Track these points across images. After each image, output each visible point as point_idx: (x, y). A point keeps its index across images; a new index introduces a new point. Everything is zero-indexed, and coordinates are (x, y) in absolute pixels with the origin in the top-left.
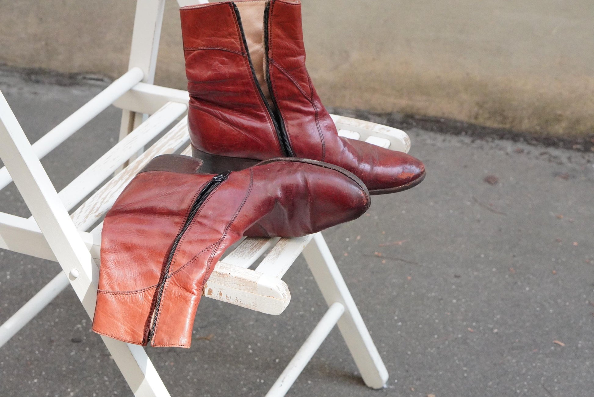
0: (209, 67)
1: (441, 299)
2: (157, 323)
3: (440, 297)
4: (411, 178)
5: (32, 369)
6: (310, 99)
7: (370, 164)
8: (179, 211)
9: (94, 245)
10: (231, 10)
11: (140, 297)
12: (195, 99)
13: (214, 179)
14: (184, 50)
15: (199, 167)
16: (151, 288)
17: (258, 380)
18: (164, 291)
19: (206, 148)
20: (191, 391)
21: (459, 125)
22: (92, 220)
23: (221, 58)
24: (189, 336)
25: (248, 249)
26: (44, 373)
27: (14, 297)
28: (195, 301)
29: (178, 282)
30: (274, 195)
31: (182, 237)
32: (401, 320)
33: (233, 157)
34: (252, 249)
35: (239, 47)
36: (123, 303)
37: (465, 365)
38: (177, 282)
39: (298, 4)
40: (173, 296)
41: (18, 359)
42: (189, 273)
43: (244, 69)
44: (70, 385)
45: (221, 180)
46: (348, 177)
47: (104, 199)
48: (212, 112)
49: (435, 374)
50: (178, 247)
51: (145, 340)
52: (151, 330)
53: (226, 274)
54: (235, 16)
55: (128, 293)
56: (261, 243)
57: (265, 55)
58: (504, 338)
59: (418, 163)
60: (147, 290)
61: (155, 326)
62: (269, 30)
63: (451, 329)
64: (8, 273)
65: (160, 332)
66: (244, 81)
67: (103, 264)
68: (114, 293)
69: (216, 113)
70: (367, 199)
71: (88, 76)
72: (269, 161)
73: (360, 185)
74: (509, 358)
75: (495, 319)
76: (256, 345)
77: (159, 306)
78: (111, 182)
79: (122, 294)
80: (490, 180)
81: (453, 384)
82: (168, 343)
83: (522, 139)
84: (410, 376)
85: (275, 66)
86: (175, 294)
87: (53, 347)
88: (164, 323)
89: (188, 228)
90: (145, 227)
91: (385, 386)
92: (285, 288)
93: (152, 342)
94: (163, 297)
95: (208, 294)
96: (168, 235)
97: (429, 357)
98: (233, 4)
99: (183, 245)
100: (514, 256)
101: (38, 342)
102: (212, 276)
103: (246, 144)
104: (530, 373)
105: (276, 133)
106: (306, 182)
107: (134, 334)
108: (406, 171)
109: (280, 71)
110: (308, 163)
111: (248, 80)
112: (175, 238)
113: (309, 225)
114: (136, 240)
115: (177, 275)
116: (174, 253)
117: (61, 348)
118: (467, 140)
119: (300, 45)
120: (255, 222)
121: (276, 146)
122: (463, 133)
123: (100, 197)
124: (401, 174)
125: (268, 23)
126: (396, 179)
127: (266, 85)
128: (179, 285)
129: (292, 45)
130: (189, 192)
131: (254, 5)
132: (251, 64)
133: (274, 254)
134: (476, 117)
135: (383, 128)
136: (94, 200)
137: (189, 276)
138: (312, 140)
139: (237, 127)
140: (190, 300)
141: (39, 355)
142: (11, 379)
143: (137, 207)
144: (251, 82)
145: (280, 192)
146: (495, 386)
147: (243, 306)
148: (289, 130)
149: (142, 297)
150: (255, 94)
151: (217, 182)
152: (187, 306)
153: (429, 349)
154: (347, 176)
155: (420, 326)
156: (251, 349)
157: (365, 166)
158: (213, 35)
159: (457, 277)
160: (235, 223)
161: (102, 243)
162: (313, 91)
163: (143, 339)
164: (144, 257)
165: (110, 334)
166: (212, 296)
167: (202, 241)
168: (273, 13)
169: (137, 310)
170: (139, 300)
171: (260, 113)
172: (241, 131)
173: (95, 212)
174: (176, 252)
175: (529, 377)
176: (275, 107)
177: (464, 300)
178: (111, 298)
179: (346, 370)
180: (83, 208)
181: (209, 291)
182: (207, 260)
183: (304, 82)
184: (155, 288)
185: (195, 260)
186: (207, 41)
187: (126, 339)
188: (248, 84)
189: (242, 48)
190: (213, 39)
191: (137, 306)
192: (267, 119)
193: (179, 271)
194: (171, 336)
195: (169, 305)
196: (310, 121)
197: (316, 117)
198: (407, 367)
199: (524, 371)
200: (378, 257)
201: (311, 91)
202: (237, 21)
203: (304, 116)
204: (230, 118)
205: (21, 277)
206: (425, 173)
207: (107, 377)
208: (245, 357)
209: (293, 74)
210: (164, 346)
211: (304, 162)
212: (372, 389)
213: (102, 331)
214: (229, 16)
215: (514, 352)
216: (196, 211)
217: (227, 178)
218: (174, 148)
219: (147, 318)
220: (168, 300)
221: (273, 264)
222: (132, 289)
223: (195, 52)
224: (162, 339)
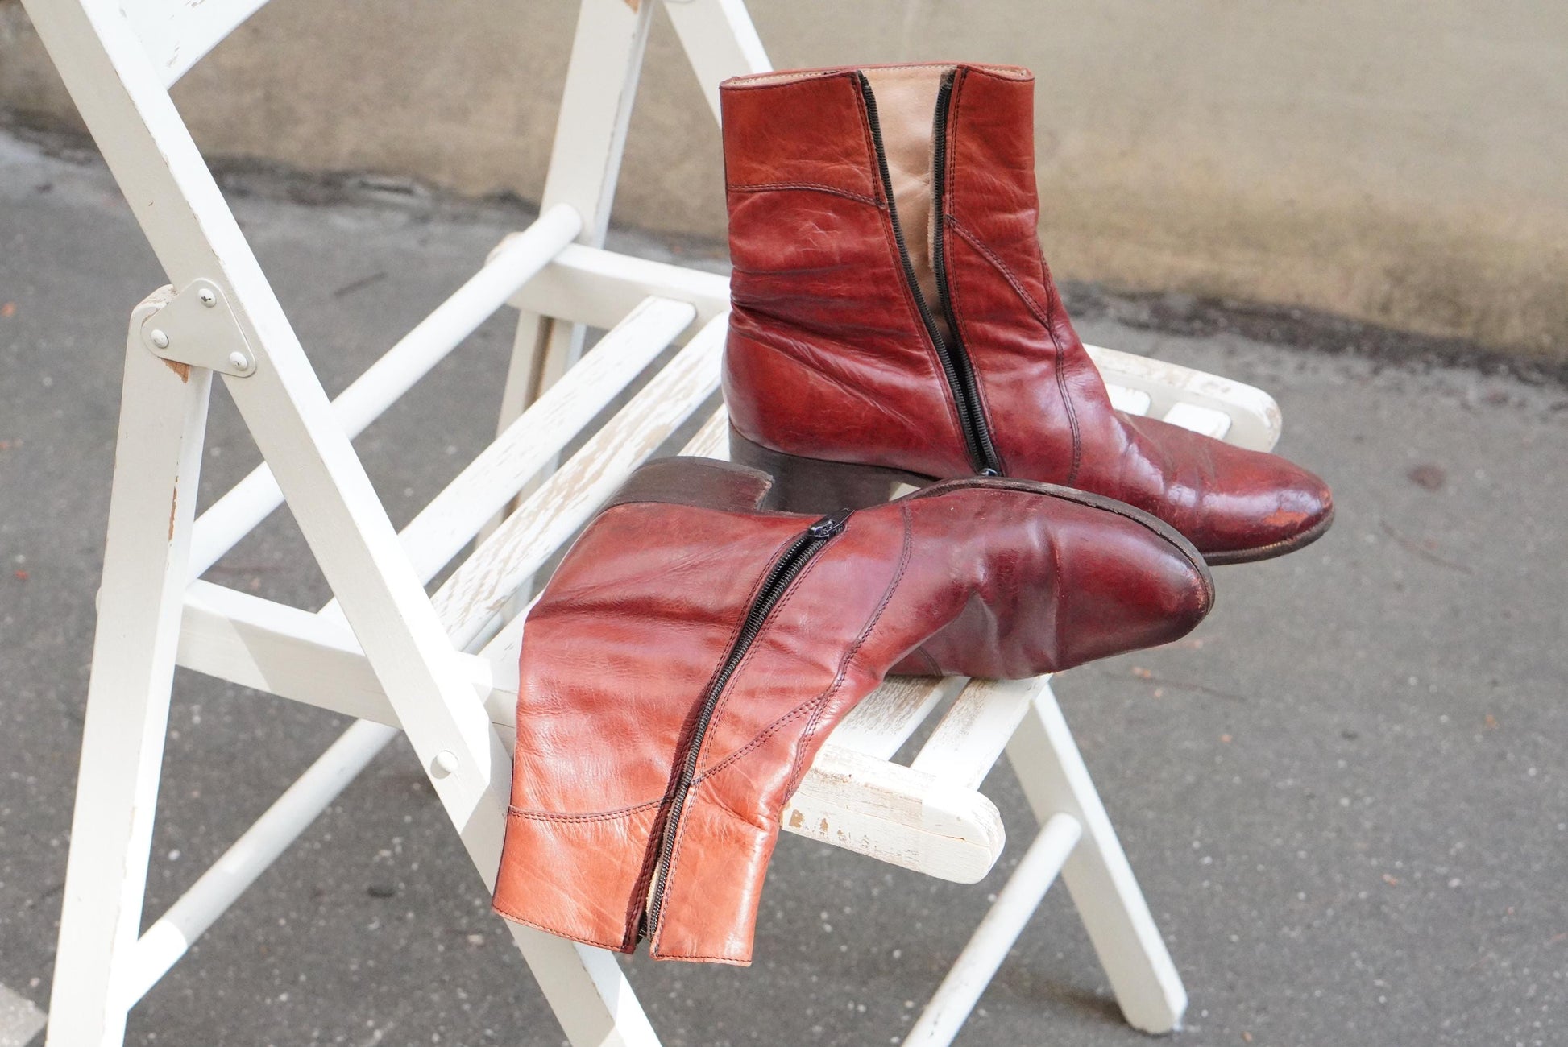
0: (790, 233)
1: (1312, 796)
2: (664, 898)
3: (1307, 791)
4: (1299, 525)
5: (274, 966)
6: (1046, 320)
7: (1194, 489)
8: (721, 611)
9: (494, 689)
10: (853, 92)
11: (618, 829)
12: (746, 314)
13: (813, 531)
14: (726, 188)
15: (763, 494)
16: (647, 807)
17: (851, 1006)
18: (682, 818)
19: (769, 436)
20: (682, 1031)
21: (1339, 326)
22: (480, 618)
23: (820, 212)
24: (750, 937)
25: (888, 708)
26: (303, 978)
27: (215, 774)
28: (766, 845)
29: (721, 796)
30: (967, 579)
31: (731, 681)
32: (1212, 850)
33: (837, 462)
34: (900, 706)
35: (870, 185)
36: (574, 842)
37: (1380, 975)
38: (718, 796)
39: (1026, 81)
40: (707, 831)
41: (235, 938)
42: (749, 773)
43: (878, 241)
44: (372, 1012)
45: (828, 535)
46: (1158, 534)
47: (506, 561)
48: (791, 347)
49: (1305, 996)
50: (718, 706)
51: (629, 939)
52: (649, 916)
53: (842, 776)
54: (862, 106)
55: (588, 819)
56: (919, 691)
57: (932, 207)
58: (1478, 903)
59: (1315, 486)
60: (635, 811)
61: (660, 905)
62: (949, 144)
63: (1338, 878)
64: (196, 708)
65: (674, 922)
66: (877, 271)
67: (524, 742)
68: (552, 818)
69: (799, 349)
70: (1206, 594)
71: (373, 180)
72: (950, 486)
73: (1188, 557)
74: (1492, 955)
75: (1452, 852)
76: (841, 911)
77: (670, 856)
78: (519, 517)
79: (571, 820)
80: (1424, 477)
81: (1351, 1025)
82: (695, 951)
83: (1503, 368)
84: (1239, 1001)
85: (957, 233)
86: (711, 827)
87: (322, 909)
88: (684, 899)
89: (746, 657)
90: (628, 650)
91: (1177, 1027)
92: (994, 816)
93: (653, 946)
94: (680, 832)
95: (790, 825)
96: (690, 673)
97: (1286, 951)
98: (861, 76)
99: (732, 701)
100: (1495, 683)
101: (282, 895)
102: (807, 782)
103: (875, 431)
104: (1547, 998)
105: (954, 405)
106: (1051, 547)
107: (600, 921)
108: (1287, 506)
109: (972, 247)
110: (1053, 495)
111: (889, 269)
112: (708, 680)
113: (1051, 654)
114: (608, 682)
115: (718, 778)
116: (708, 720)
117: (341, 911)
118: (1361, 366)
119: (1024, 180)
120: (918, 645)
121: (953, 437)
122: (1351, 349)
123: (495, 556)
124: (1272, 515)
125: (945, 126)
126: (1260, 528)
127: (934, 280)
128: (722, 804)
129: (1006, 182)
130: (744, 563)
131: (910, 77)
132: (897, 229)
133: (956, 721)
134: (1385, 309)
135: (1211, 384)
136: (479, 564)
137: (750, 782)
138: (1047, 424)
139: (850, 386)
140: (752, 844)
141: (288, 931)
142: (221, 993)
143: (608, 596)
144: (896, 274)
145: (984, 571)
146: (1460, 1032)
147: (880, 858)
148: (989, 398)
149: (622, 828)
150: (904, 304)
151: (818, 539)
152: (744, 859)
153: (1286, 929)
154: (1156, 532)
155: (1260, 867)
156: (828, 922)
157: (1183, 494)
158: (805, 155)
159: (1349, 736)
160: (865, 646)
161: (521, 688)
162: (1052, 301)
163: (625, 936)
164: (629, 728)
165: (539, 921)
166: (801, 828)
167: (783, 692)
168: (961, 101)
169: (610, 861)
170: (616, 837)
171: (915, 352)
172: (866, 399)
173: (487, 598)
174: (713, 719)
175: (1545, 1008)
176: (953, 335)
177: (1368, 800)
178: (542, 829)
179: (1073, 982)
180: (453, 586)
181: (793, 816)
182: (797, 740)
183: (1033, 276)
184: (657, 807)
185: (765, 741)
186: (787, 169)
187: (580, 934)
188: (888, 278)
189: (876, 188)
190: (802, 163)
191: (612, 853)
192: (933, 369)
193: (722, 767)
194: (704, 934)
195: (697, 855)
196: (1043, 376)
197: (1057, 364)
198: (1230, 975)
199: (1532, 991)
200: (1142, 679)
201: (1049, 299)
202: (868, 121)
203: (1028, 364)
204: (837, 363)
205: (228, 719)
206: (1333, 510)
207: (466, 990)
208: (813, 943)
209: (1005, 256)
210: (685, 959)
211: (1041, 493)
212: (1144, 1033)
213: (520, 914)
214: (849, 106)
215: (1504, 939)
216: (767, 614)
217: (844, 528)
218: (670, 423)
219: (635, 882)
220: (694, 840)
221: (956, 749)
222: (598, 808)
223: (756, 196)
224: (681, 942)
